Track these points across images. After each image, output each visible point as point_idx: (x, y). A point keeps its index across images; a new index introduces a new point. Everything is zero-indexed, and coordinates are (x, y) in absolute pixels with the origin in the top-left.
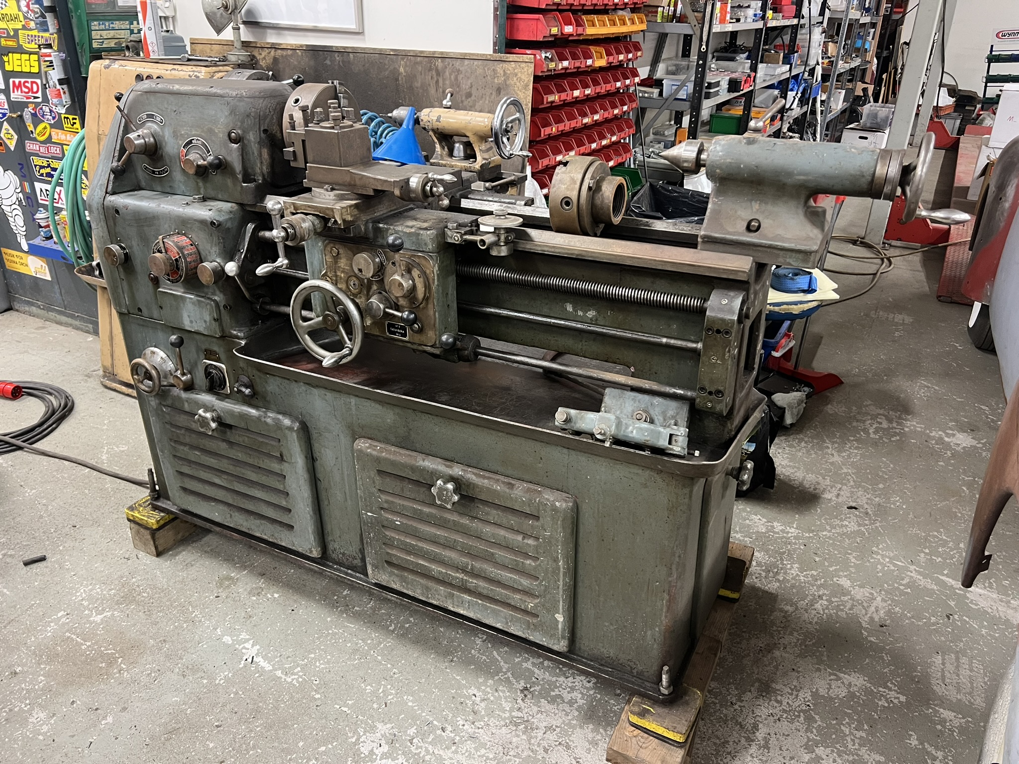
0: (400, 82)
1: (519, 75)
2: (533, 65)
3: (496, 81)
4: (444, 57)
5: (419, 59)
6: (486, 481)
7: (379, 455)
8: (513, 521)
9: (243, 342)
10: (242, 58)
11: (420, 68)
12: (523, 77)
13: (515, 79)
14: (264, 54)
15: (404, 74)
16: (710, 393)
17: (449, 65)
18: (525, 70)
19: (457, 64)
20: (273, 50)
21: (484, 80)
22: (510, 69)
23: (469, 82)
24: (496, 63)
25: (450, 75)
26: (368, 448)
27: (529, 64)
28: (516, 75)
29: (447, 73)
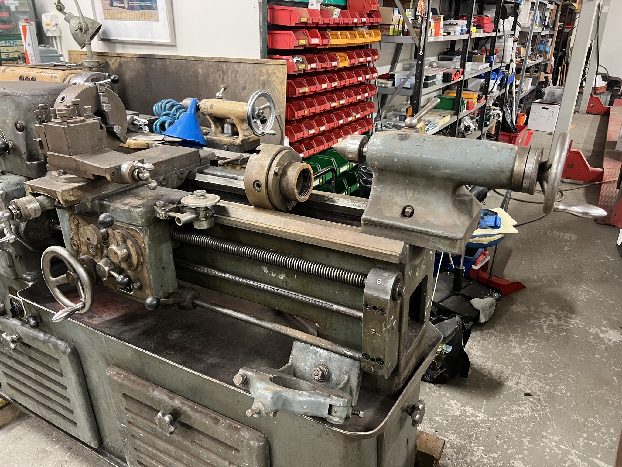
0: (199, 79)
1: (277, 74)
2: (286, 67)
3: (262, 78)
4: (227, 62)
5: (211, 63)
6: (198, 415)
7: (122, 382)
8: (221, 449)
9: (30, 284)
10: (92, 64)
11: (212, 70)
12: (280, 76)
13: (275, 77)
14: (113, 60)
15: (202, 74)
16: (373, 359)
17: (230, 67)
18: (281, 70)
19: (236, 66)
20: (119, 58)
21: (254, 77)
22: (271, 69)
23: (244, 79)
24: (261, 65)
25: (232, 74)
26: (115, 375)
27: (284, 66)
28: (275, 74)
29: (230, 73)
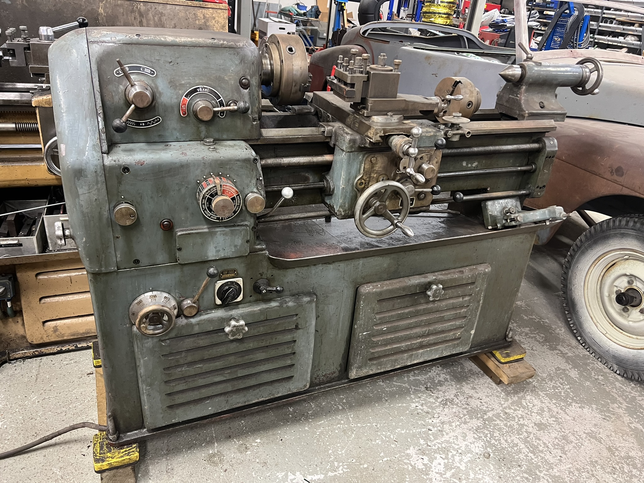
1: (217, 18)
3: (197, 22)
11: (121, 10)
12: (220, 21)
13: (214, 21)
16: (540, 188)
17: (151, 8)
18: (222, 14)
22: (209, 13)
27: (225, 11)
28: (214, 18)
